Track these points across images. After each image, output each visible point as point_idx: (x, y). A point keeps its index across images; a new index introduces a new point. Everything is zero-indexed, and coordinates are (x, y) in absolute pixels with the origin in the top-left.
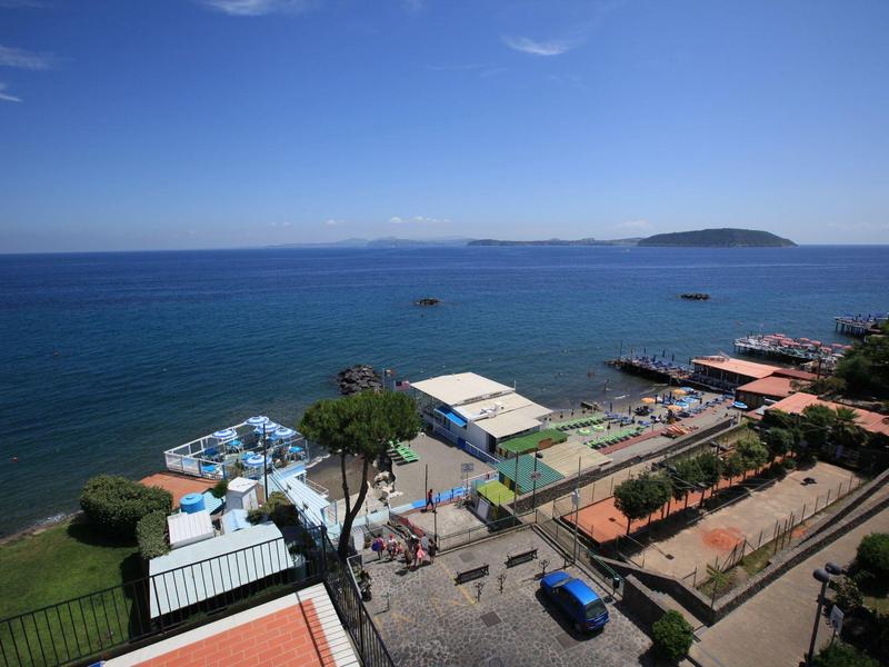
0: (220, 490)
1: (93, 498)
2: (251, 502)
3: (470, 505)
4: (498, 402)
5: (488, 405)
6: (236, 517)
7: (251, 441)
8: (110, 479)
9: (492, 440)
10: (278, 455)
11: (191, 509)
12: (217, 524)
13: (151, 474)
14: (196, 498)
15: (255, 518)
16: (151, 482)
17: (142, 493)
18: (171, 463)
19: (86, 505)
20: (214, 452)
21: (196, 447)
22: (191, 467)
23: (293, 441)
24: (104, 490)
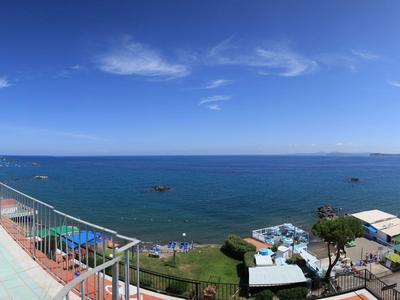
0: (275, 249)
1: (230, 241)
2: (286, 256)
3: (383, 263)
4: (391, 221)
5: (386, 223)
6: (281, 260)
7: (284, 232)
8: (235, 236)
9: (389, 237)
10: (295, 239)
11: (264, 254)
12: (273, 261)
13: (247, 237)
14: (265, 250)
15: (289, 262)
16: (249, 241)
17: (246, 244)
18: (254, 235)
19: (227, 243)
20: (270, 235)
21: (263, 231)
22: (262, 238)
23: (303, 234)
24: (233, 240)
